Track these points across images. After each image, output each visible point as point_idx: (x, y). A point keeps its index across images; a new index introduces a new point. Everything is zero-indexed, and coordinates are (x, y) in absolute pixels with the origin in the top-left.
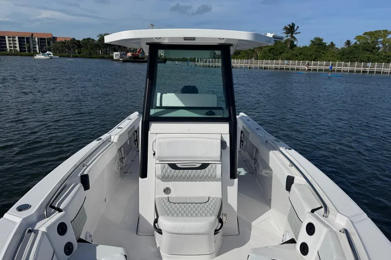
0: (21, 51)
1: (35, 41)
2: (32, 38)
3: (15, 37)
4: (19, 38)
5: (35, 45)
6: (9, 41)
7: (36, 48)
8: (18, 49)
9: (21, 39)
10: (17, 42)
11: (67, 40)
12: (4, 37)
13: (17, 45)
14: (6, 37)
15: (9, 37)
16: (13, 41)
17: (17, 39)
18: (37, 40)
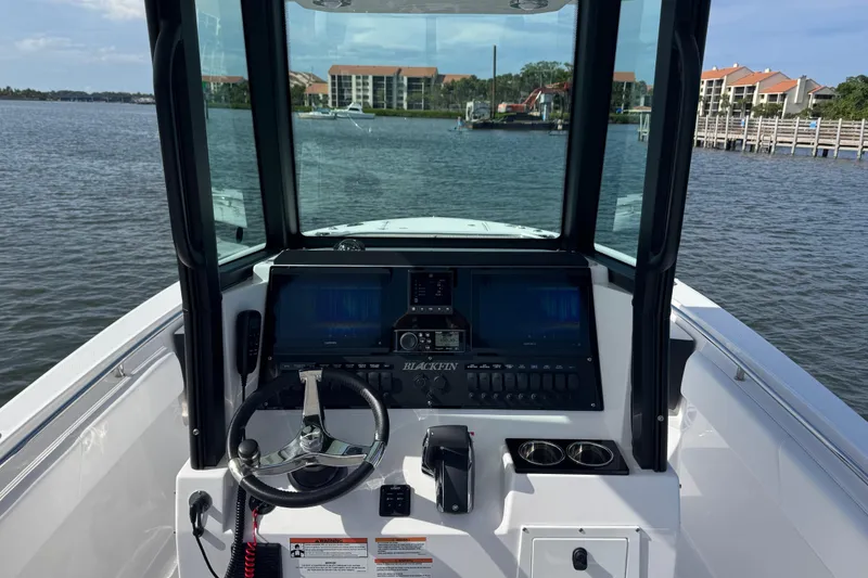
0: (375, 106)
1: (402, 85)
2: (398, 78)
3: (367, 77)
4: (374, 78)
5: (402, 92)
6: (358, 84)
7: (402, 98)
8: (370, 101)
9: (377, 80)
10: (370, 87)
11: (456, 79)
12: (350, 77)
13: (370, 94)
14: (354, 77)
15: (358, 77)
16: (364, 84)
17: (370, 80)
18: (405, 82)
